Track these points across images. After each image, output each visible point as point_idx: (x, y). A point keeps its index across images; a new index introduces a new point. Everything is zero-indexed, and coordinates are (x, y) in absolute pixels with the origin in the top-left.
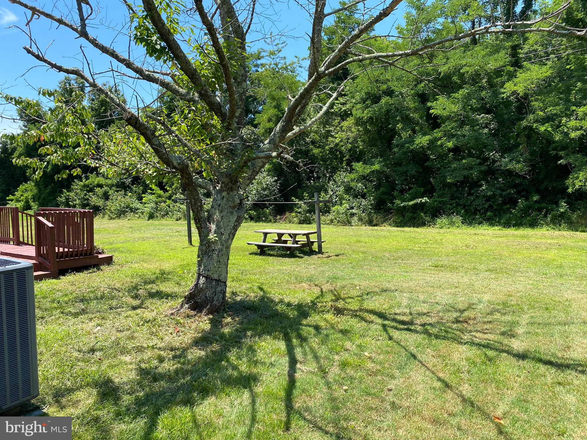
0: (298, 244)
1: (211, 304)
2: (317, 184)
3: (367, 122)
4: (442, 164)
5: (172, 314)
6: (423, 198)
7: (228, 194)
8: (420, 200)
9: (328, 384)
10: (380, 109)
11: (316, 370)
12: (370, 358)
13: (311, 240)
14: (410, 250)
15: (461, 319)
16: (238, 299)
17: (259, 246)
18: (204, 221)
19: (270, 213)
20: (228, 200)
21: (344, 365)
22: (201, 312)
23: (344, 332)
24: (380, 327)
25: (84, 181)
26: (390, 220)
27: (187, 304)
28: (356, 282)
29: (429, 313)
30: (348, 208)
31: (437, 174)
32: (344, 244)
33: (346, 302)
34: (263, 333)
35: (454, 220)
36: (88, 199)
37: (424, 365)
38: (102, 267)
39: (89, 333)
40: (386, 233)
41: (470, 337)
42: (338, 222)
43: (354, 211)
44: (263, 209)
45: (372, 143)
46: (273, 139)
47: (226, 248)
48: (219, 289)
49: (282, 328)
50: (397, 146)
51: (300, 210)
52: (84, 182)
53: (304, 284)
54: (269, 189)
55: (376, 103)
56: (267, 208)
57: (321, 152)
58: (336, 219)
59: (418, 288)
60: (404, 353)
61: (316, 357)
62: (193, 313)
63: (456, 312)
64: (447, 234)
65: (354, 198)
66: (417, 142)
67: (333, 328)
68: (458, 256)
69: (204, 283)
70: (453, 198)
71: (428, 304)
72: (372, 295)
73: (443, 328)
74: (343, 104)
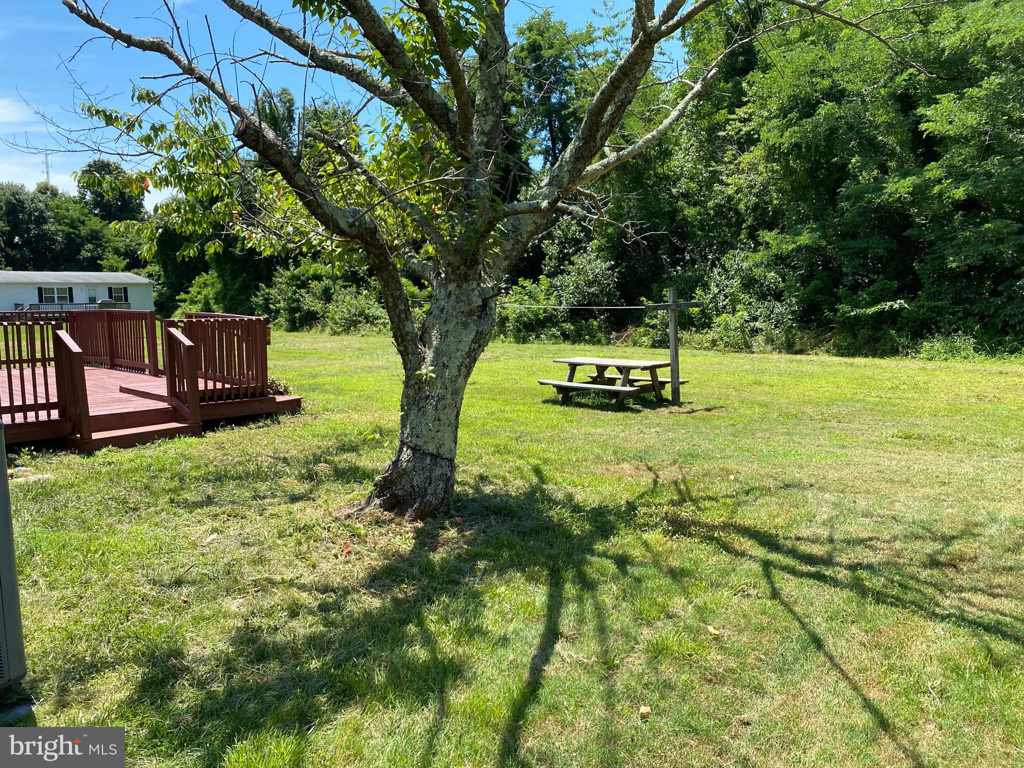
0: (634, 386)
1: (422, 500)
2: (690, 274)
3: (788, 154)
4: (939, 233)
5: (349, 516)
6: (895, 300)
7: (459, 287)
8: (889, 304)
9: (610, 697)
10: (816, 127)
11: (594, 658)
12: (717, 638)
13: (660, 379)
14: (858, 401)
15: (942, 558)
16: (488, 489)
17: (560, 389)
18: (413, 340)
19: (600, 327)
20: (458, 300)
21: (657, 653)
22: (402, 514)
23: (677, 575)
24: (756, 567)
25: (291, 269)
26: (827, 342)
27: (378, 497)
28: (732, 465)
29: (871, 539)
30: (747, 318)
31: (928, 254)
32: (728, 387)
33: (699, 508)
34: (510, 566)
35: (958, 344)
36: (298, 301)
37: (836, 665)
38: (281, 418)
39: (194, 545)
40: (816, 369)
41: (957, 603)
42: (727, 345)
43: (757, 324)
44: (586, 320)
45: (798, 192)
46: (557, 176)
47: (452, 395)
48: (438, 472)
49: (549, 557)
50: (848, 198)
51: (655, 321)
52: (293, 271)
53: (626, 465)
54: (599, 284)
55: (809, 115)
56: (595, 318)
57: (699, 214)
58: (722, 339)
59: (858, 483)
60: (796, 630)
61: (602, 630)
62: (388, 515)
63: (934, 539)
64: (941, 371)
65: (759, 300)
66: (888, 191)
67: (656, 563)
68: (958, 418)
69: (408, 461)
70: (956, 302)
71: (874, 519)
72: (758, 493)
73: (897, 578)
74: (744, 121)
